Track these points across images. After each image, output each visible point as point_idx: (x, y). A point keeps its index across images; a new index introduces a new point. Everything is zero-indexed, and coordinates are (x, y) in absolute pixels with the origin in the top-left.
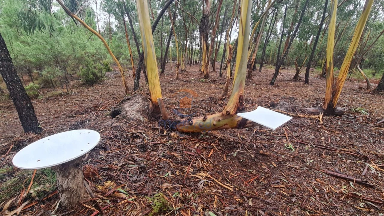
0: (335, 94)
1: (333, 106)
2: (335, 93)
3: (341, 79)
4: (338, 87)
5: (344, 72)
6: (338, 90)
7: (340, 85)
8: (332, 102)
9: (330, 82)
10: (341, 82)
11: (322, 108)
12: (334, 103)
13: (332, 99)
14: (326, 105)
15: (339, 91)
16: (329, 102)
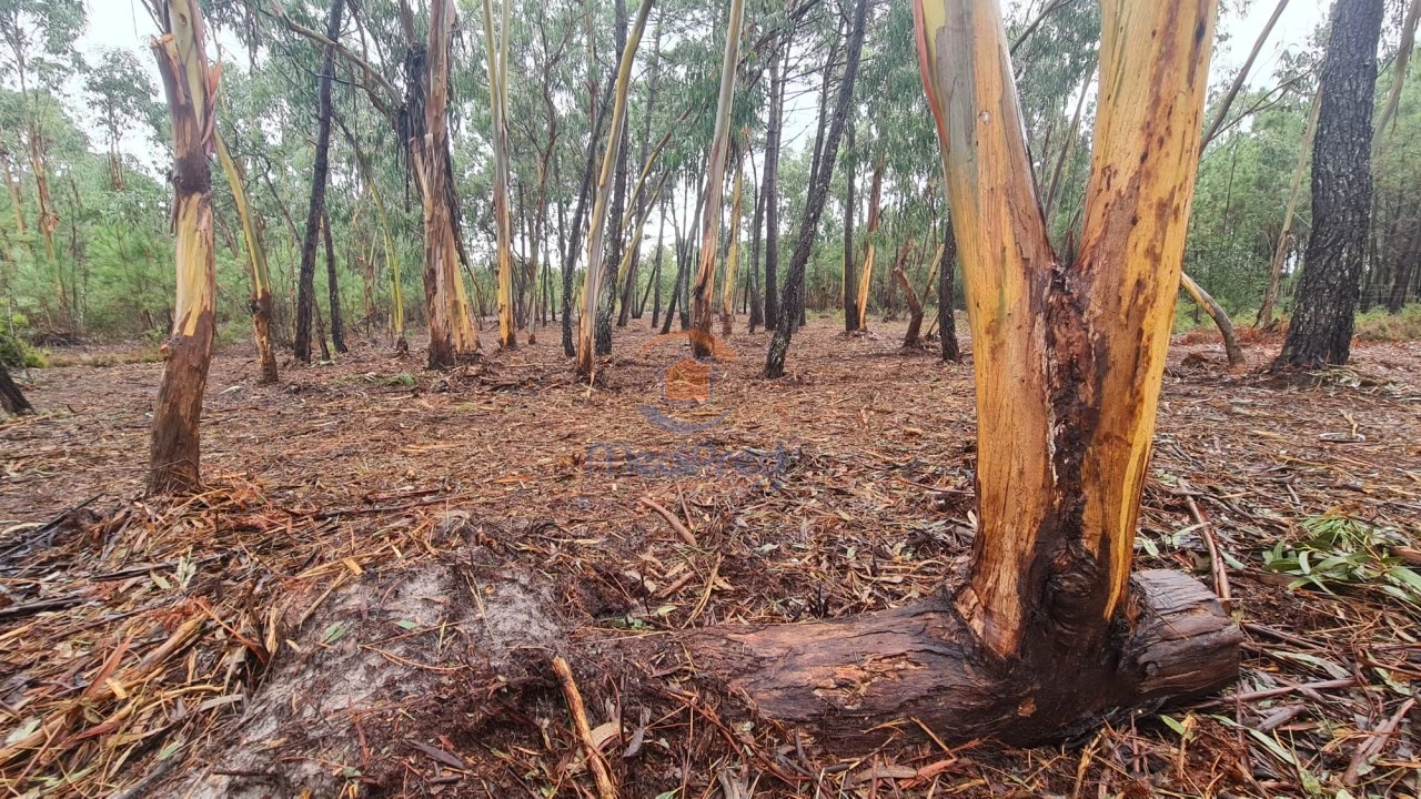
0: (1092, 415)
1: (1102, 584)
2: (1086, 393)
3: (1144, 174)
4: (1111, 298)
5: (1167, 55)
6: (1120, 348)
7: (1136, 265)
8: (1073, 529)
9: (994, 235)
10: (1148, 221)
11: (964, 628)
12: (1105, 542)
13: (1071, 482)
14: (1006, 579)
15: (1140, 356)
16: (1029, 529)
